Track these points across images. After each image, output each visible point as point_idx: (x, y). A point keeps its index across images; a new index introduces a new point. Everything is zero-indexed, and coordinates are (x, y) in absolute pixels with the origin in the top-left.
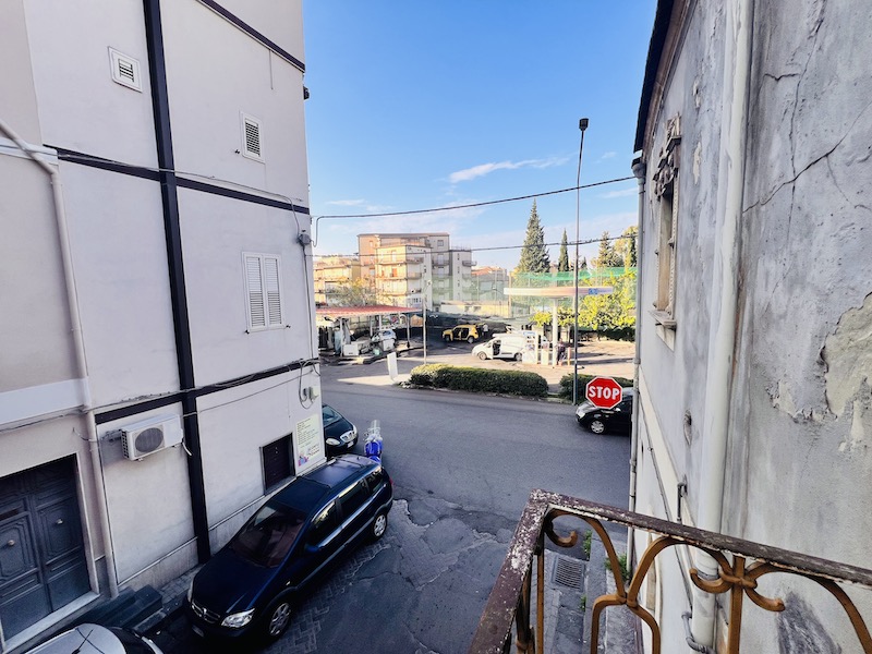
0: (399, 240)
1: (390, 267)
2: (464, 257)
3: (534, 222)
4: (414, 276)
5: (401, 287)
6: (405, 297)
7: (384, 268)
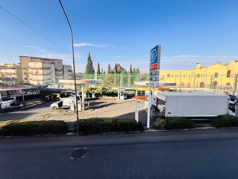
0: (40, 60)
1: (35, 70)
2: (68, 68)
3: (89, 59)
4: (46, 74)
5: (41, 77)
6: (43, 82)
7: (32, 70)
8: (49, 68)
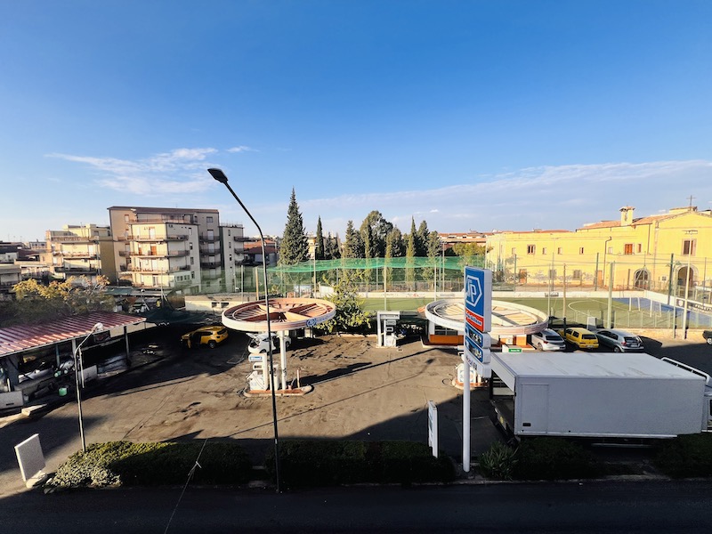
0: (159, 217)
1: (149, 245)
2: (235, 233)
3: (293, 209)
4: (177, 253)
5: (164, 265)
6: (167, 276)
7: (140, 246)
8: (184, 238)
